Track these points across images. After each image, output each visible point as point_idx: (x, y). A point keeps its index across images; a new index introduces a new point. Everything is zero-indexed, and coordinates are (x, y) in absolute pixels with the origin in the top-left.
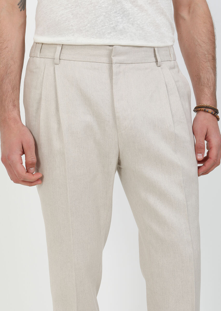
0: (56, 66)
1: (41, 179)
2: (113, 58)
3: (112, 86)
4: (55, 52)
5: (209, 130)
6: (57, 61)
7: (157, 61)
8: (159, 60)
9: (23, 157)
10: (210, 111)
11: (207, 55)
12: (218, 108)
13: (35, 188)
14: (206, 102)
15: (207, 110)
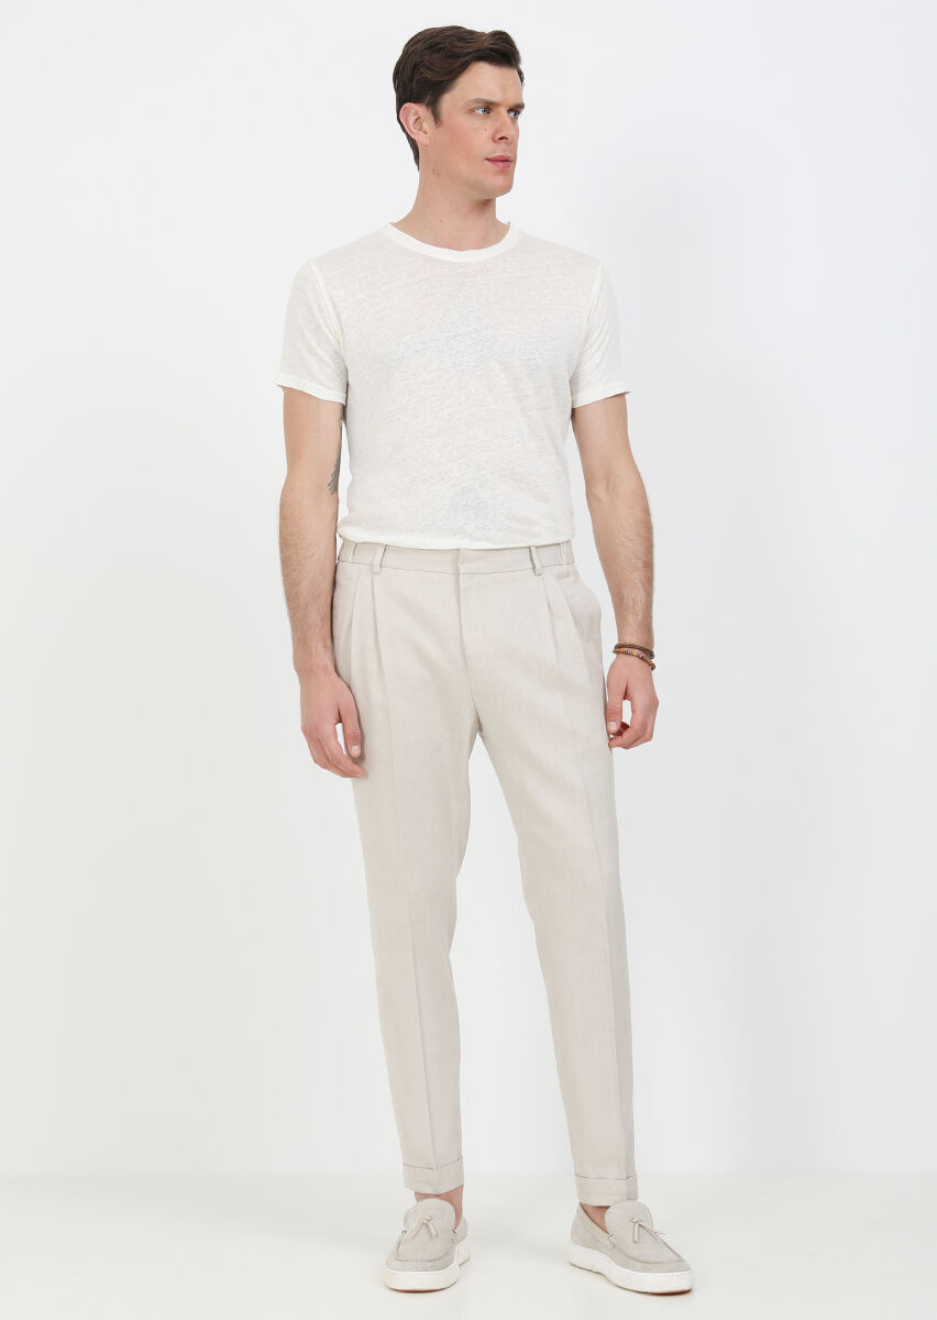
0: (376, 577)
1: (365, 775)
2: (461, 566)
3: (458, 598)
4: (374, 555)
5: (630, 685)
6: (377, 569)
7: (534, 568)
8: (538, 566)
9: (339, 726)
10: (636, 652)
11: (634, 561)
12: (654, 650)
13: (349, 781)
14: (630, 640)
15: (630, 650)
